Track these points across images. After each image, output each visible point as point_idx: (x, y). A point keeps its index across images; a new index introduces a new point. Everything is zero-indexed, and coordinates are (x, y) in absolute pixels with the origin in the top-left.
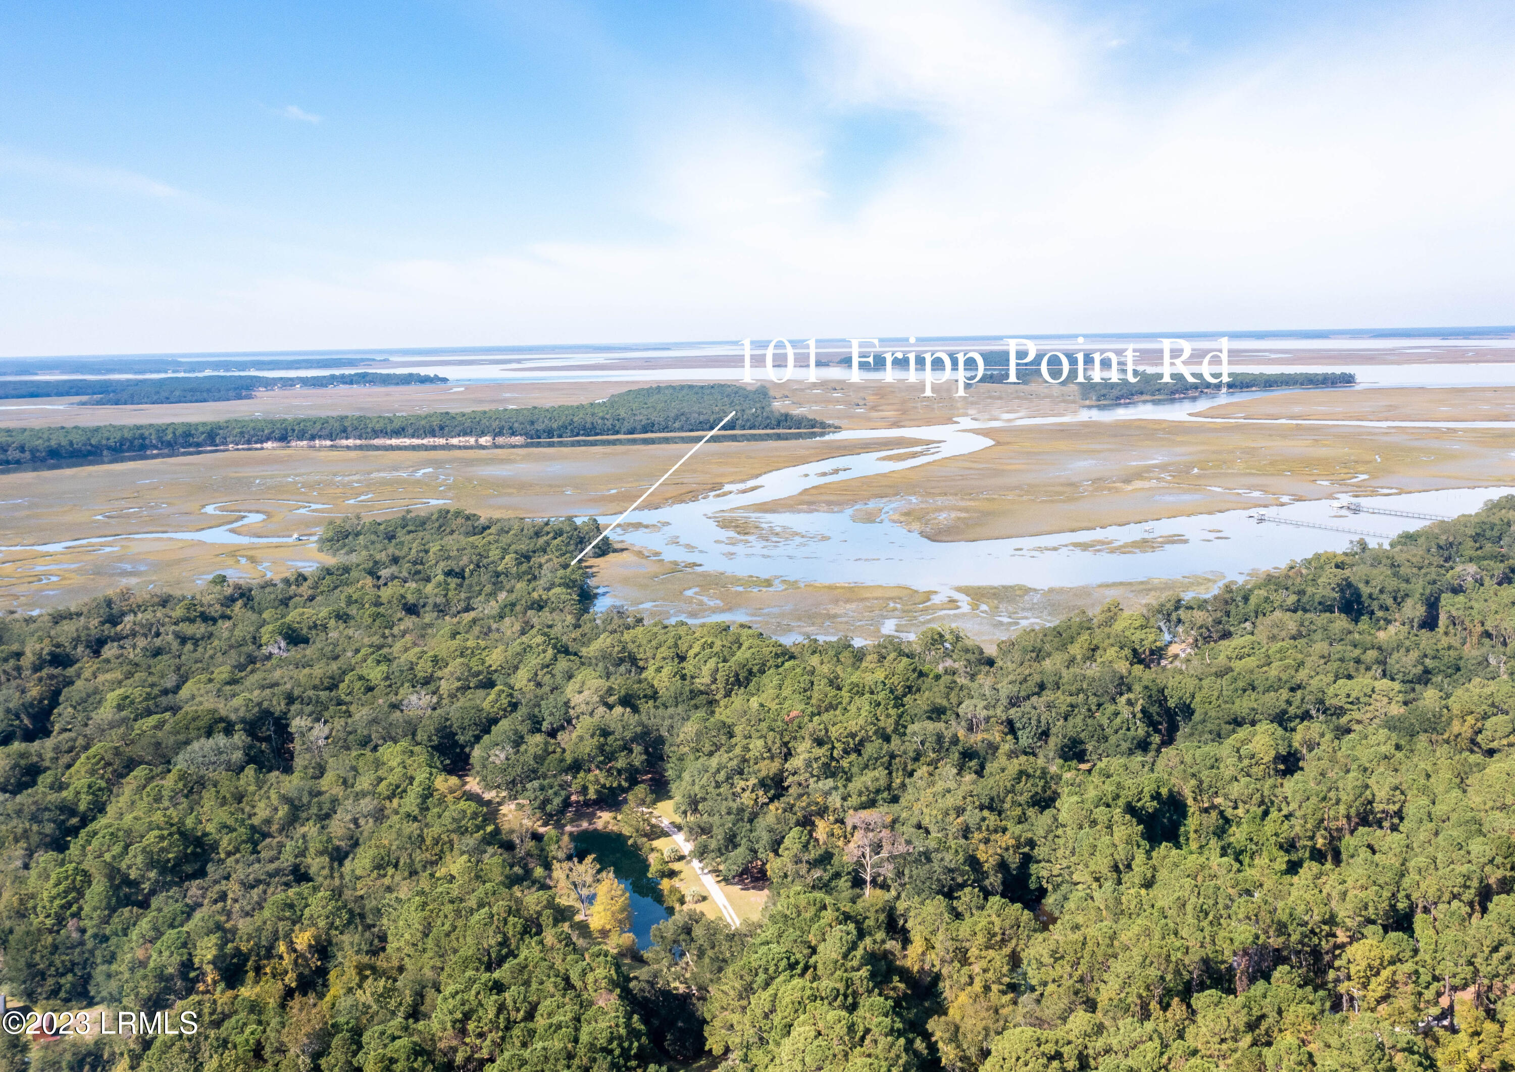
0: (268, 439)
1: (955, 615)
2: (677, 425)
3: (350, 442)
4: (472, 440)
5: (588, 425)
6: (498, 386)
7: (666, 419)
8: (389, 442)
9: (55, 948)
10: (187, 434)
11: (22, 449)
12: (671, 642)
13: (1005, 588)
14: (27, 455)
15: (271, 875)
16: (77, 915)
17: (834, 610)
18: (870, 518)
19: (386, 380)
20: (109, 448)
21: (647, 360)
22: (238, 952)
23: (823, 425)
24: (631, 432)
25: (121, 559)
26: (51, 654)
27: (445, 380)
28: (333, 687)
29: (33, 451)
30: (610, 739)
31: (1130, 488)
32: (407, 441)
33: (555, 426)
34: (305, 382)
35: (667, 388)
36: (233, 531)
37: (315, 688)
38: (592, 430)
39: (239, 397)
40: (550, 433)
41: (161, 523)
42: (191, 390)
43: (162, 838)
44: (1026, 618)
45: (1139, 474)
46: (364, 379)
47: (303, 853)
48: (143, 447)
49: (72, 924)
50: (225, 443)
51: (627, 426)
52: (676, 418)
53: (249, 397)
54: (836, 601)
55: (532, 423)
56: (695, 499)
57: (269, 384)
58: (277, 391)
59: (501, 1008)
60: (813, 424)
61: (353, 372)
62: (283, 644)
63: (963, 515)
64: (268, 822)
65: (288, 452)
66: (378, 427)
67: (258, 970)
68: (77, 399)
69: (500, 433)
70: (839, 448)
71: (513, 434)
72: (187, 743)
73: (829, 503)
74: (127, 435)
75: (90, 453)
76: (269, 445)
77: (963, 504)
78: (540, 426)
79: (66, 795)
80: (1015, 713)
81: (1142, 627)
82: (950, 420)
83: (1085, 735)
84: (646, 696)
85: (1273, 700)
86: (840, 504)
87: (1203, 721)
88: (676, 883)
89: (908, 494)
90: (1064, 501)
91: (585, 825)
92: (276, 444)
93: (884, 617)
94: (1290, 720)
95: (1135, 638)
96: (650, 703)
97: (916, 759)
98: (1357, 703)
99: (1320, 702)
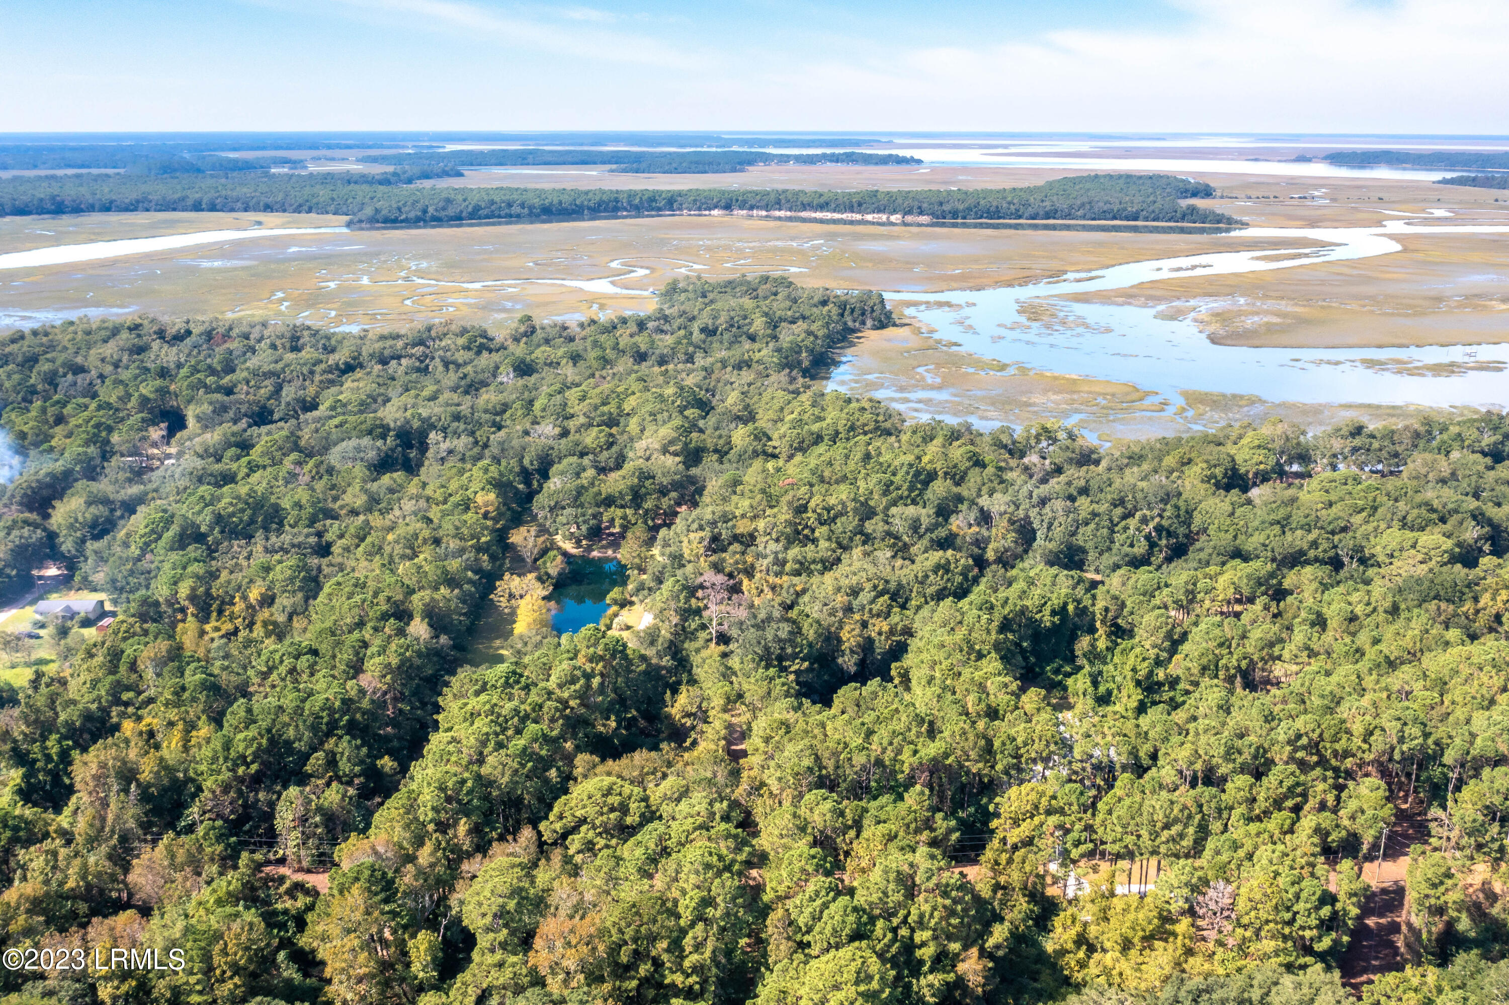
0: (716, 207)
1: (1150, 418)
2: (1079, 213)
3: (782, 213)
4: (884, 217)
5: (993, 209)
6: (965, 169)
7: (1071, 207)
8: (814, 215)
10: (652, 199)
11: (522, 206)
13: (1234, 396)
14: (526, 211)
15: (293, 546)
16: (152, 550)
17: (1037, 399)
18: (1174, 316)
19: (868, 160)
20: (589, 208)
22: (210, 596)
23: (1232, 222)
24: (1033, 218)
25: (511, 298)
26: (346, 363)
27: (919, 162)
28: (503, 412)
29: (531, 208)
30: (648, 482)
32: (829, 215)
33: (961, 207)
34: (799, 159)
35: (1105, 176)
36: (612, 283)
38: (995, 213)
39: (734, 170)
40: (955, 214)
41: (570, 272)
42: (697, 163)
46: (850, 158)
47: (340, 535)
48: (616, 209)
49: (148, 556)
50: (680, 209)
51: (1031, 211)
52: (1083, 205)
53: (742, 171)
54: (1045, 391)
55: (941, 204)
56: (1026, 284)
57: (767, 159)
58: (773, 166)
60: (1223, 220)
61: (842, 151)
62: (512, 375)
63: (1276, 320)
64: (342, 507)
66: (806, 201)
68: (608, 167)
69: (909, 212)
70: (1224, 245)
71: (921, 213)
72: (346, 440)
73: (1150, 298)
74: (605, 198)
75: (574, 212)
76: (715, 212)
77: (1290, 309)
78: (947, 207)
79: (234, 466)
80: (1033, 513)
81: (1259, 447)
82: (1379, 223)
83: (1089, 545)
84: (716, 451)
85: (1297, 539)
86: (1159, 299)
87: (1201, 550)
88: (625, 612)
89: (1242, 296)
90: (1407, 315)
91: (610, 552)
92: (721, 212)
93: (1077, 411)
94: (1308, 562)
95: (1239, 459)
96: (715, 457)
97: (883, 540)
98: (1392, 556)
99: (1359, 549)
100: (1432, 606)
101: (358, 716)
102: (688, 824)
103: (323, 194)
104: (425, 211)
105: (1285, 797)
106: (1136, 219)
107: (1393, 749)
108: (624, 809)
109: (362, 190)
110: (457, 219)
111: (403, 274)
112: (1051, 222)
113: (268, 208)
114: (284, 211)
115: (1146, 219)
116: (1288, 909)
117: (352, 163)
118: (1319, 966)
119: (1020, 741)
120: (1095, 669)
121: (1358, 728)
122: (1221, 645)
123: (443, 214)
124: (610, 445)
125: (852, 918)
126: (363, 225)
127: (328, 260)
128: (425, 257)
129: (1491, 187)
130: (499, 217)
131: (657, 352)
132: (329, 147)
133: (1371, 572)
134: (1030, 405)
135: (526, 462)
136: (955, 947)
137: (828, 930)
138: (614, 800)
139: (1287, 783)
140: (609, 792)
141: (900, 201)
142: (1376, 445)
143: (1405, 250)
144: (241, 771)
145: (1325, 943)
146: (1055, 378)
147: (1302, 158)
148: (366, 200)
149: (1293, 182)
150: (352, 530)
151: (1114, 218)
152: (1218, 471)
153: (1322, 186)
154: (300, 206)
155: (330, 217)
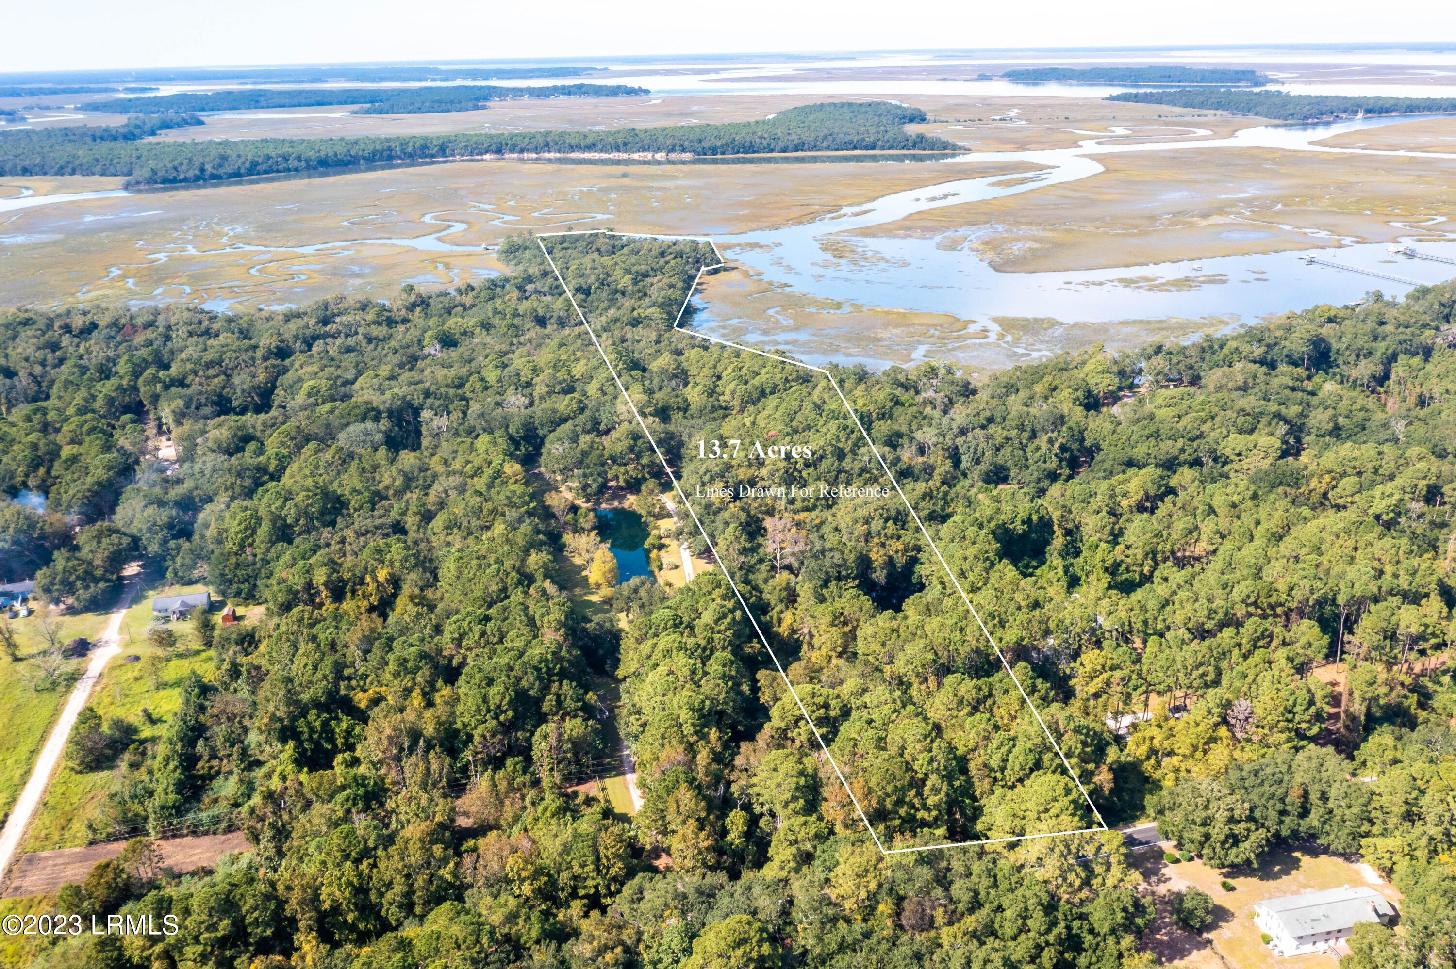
0: (487, 152)
1: (980, 345)
2: (825, 145)
3: (552, 155)
4: (649, 156)
5: (748, 144)
6: (691, 98)
7: (816, 140)
8: (582, 156)
9: (238, 566)
10: (424, 147)
11: (299, 158)
12: (711, 365)
13: (1036, 320)
14: (303, 164)
15: (377, 528)
16: (251, 545)
17: (882, 334)
18: (952, 246)
19: (599, 91)
20: (364, 158)
21: (829, 71)
22: (341, 580)
23: (955, 147)
24: (784, 150)
25: (353, 262)
26: (277, 347)
27: (647, 92)
28: (461, 385)
29: (307, 161)
30: (639, 442)
31: (1204, 223)
32: (597, 156)
33: (719, 144)
35: (829, 105)
36: (439, 239)
37: (447, 386)
38: (751, 148)
39: (476, 108)
40: (714, 151)
41: (388, 230)
42: (440, 102)
43: (308, 497)
44: (1039, 350)
45: (1221, 210)
46: (580, 90)
47: (404, 513)
48: (390, 158)
49: (248, 550)
50: (453, 155)
51: (781, 144)
52: (826, 137)
53: (484, 108)
54: (886, 326)
55: (700, 141)
56: (812, 220)
57: (501, 93)
58: (509, 102)
59: (483, 634)
60: (945, 146)
62: (438, 347)
63: (1036, 246)
64: (387, 488)
65: (502, 163)
66: (573, 142)
67: (354, 592)
68: (352, 107)
69: (672, 150)
71: (684, 150)
72: (347, 425)
73: (924, 229)
74: (378, 147)
75: (350, 163)
76: (487, 156)
77: (1042, 234)
78: (706, 144)
79: (262, 459)
80: (960, 441)
81: (1103, 372)
82: (1075, 144)
83: (1008, 464)
84: (679, 408)
85: (1168, 447)
86: (933, 230)
87: (1103, 461)
88: (663, 553)
89: (998, 223)
90: (1135, 235)
91: (616, 504)
92: (493, 156)
93: (920, 343)
94: (1180, 465)
95: (1092, 382)
96: (681, 414)
97: (860, 475)
98: (1239, 454)
99: (1212, 451)
100: (1280, 490)
101: (565, 664)
102: (886, 709)
103: (83, 154)
104: (202, 170)
105: (1259, 639)
106: (873, 148)
107: (1308, 599)
108: (826, 706)
109: (122, 149)
110: (236, 176)
111: (224, 240)
112: (800, 154)
113: (26, 171)
114: (45, 174)
115: (883, 148)
116: (1290, 712)
117: (69, 111)
118: (1312, 746)
119: (1067, 622)
120: (1067, 562)
121: (1282, 586)
122: (1156, 536)
123: (221, 171)
124: (582, 410)
125: (1031, 757)
126: (142, 187)
127: (139, 229)
128: (233, 220)
129: (1150, 102)
130: (278, 171)
131: (555, 315)
132: (32, 93)
133: (1226, 468)
134: (879, 340)
135: (512, 430)
136: (1091, 766)
137: (1017, 767)
138: (820, 700)
139: (1260, 630)
140: (813, 695)
141: (661, 139)
142: (1174, 360)
143: (1107, 171)
144: (502, 718)
145: (1315, 730)
146: (887, 313)
147: (983, 78)
148: (134, 160)
149: (987, 103)
150: (413, 508)
151: (855, 148)
152: (1080, 393)
153: (1014, 106)
154: (62, 168)
155: (97, 178)
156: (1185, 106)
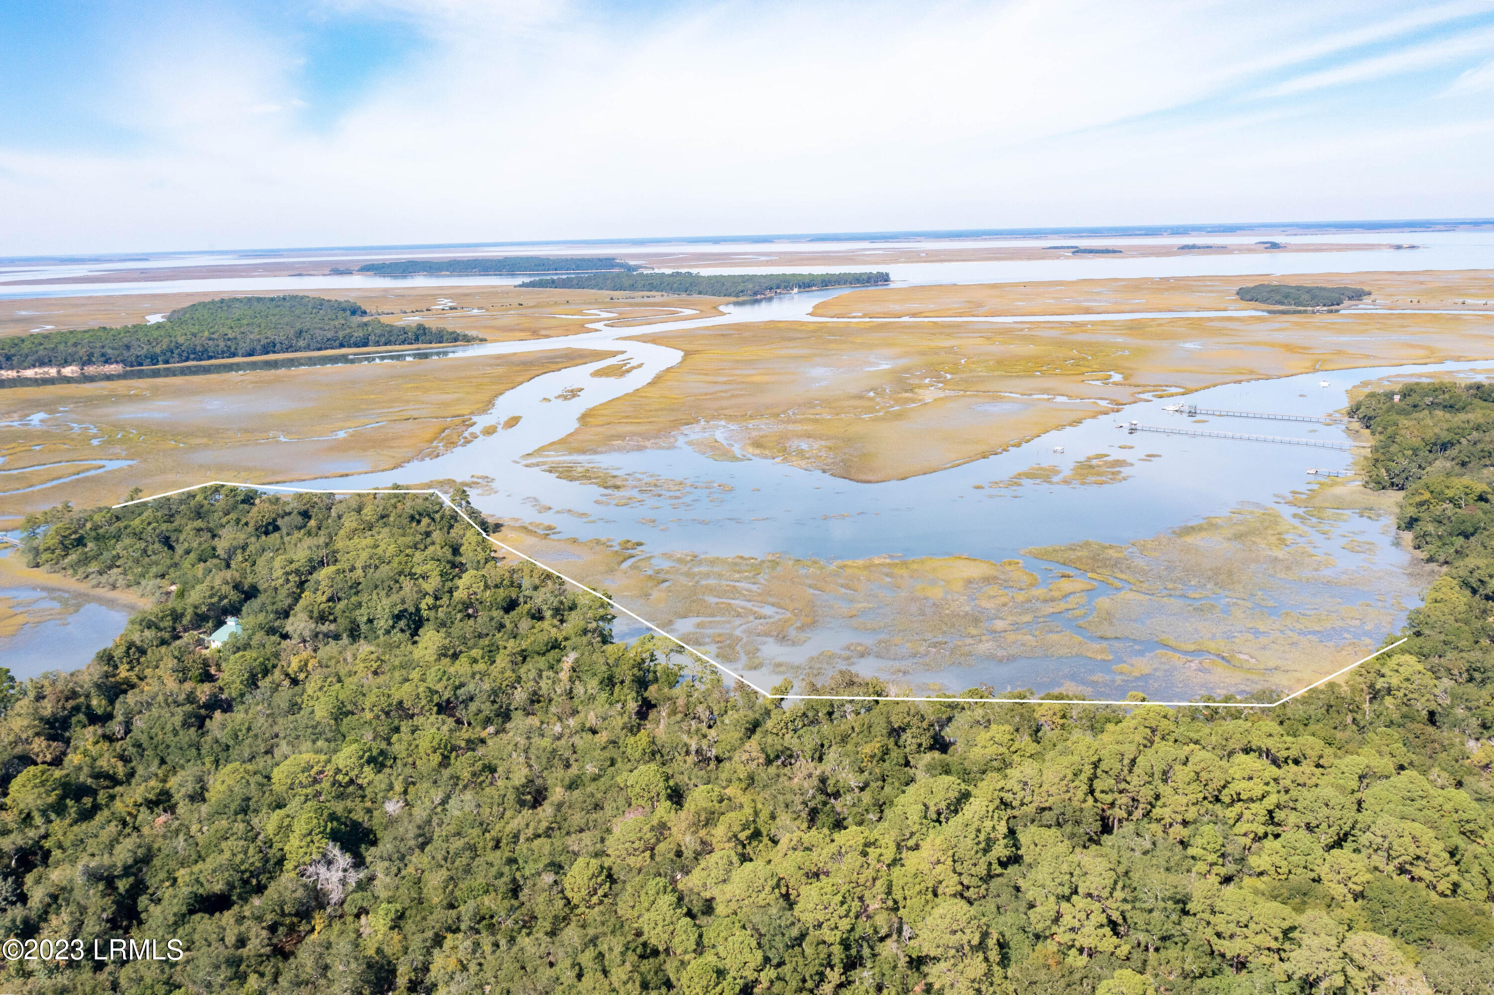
2: (301, 344)
4: (53, 371)
7: (289, 338)
23: (467, 338)
24: (251, 354)
33: (157, 349)
40: (154, 360)
51: (244, 346)
55: (130, 347)
60: (455, 337)
69: (89, 362)
71: (107, 361)
78: (138, 351)
106: (366, 345)
112: (271, 357)
115: (377, 344)
143: (687, 354)
151: (342, 346)
156: (615, 289)
